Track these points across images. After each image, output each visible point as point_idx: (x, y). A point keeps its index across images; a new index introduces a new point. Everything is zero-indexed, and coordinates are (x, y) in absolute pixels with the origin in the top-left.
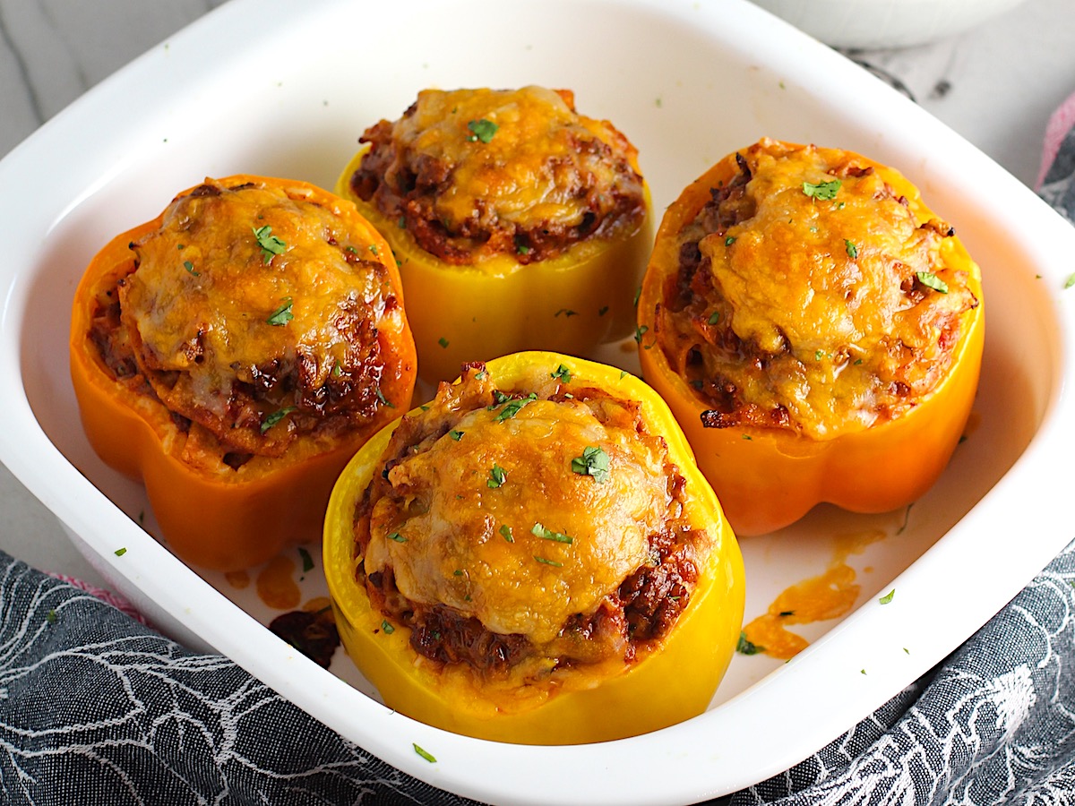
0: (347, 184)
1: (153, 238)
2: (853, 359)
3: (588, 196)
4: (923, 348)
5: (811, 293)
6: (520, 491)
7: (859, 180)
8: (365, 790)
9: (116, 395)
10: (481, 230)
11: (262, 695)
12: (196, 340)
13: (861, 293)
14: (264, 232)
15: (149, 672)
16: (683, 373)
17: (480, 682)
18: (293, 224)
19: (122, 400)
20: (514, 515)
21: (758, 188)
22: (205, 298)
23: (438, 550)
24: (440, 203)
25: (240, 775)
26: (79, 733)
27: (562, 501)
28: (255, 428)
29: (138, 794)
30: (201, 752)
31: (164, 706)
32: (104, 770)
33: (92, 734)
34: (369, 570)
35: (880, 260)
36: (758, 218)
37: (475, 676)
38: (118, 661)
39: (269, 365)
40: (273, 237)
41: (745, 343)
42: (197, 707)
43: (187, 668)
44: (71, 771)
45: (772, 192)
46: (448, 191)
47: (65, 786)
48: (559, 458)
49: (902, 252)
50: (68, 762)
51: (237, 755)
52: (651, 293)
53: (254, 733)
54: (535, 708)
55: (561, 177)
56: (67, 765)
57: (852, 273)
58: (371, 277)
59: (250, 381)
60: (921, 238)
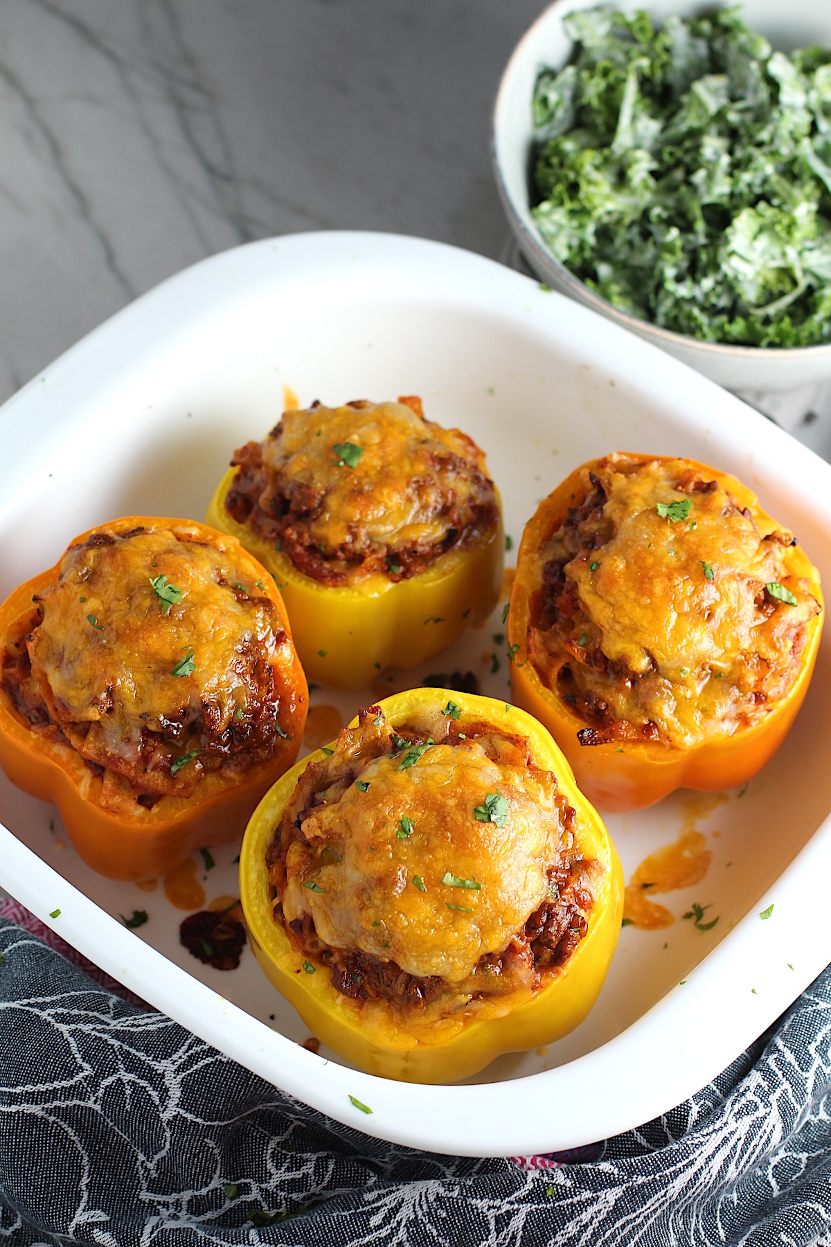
0: (222, 505)
1: (55, 590)
2: (715, 674)
3: (451, 513)
4: (777, 660)
5: (674, 616)
6: (428, 839)
7: (706, 495)
8: (296, 1123)
9: (31, 743)
10: (355, 554)
11: (203, 1055)
12: (105, 694)
13: (720, 613)
14: (160, 582)
15: (93, 1033)
16: (555, 689)
17: (399, 1018)
18: (186, 571)
19: (38, 749)
20: (424, 863)
21: (615, 511)
22: (111, 652)
23: (355, 902)
24: (314, 528)
25: (185, 1129)
26: (30, 1093)
27: (468, 848)
28: (166, 771)
29: (83, 1148)
30: (146, 1111)
31: (110, 1068)
32: (52, 1127)
33: (41, 1096)
34: (289, 918)
35: (735, 579)
36: (618, 542)
37: (395, 1012)
38: (63, 1019)
39: (176, 714)
40: (169, 586)
41: (614, 664)
42: (142, 1068)
43: (129, 1028)
44: (22, 1128)
45: (629, 516)
46: (322, 517)
47: (16, 1142)
48: (462, 806)
49: (752, 566)
50: (18, 1120)
51: (182, 1112)
52: (519, 610)
53: (198, 1091)
54: (451, 1038)
55: (425, 497)
56: (18, 1123)
57: (710, 594)
58: (260, 615)
59: (159, 730)
60: (768, 551)
